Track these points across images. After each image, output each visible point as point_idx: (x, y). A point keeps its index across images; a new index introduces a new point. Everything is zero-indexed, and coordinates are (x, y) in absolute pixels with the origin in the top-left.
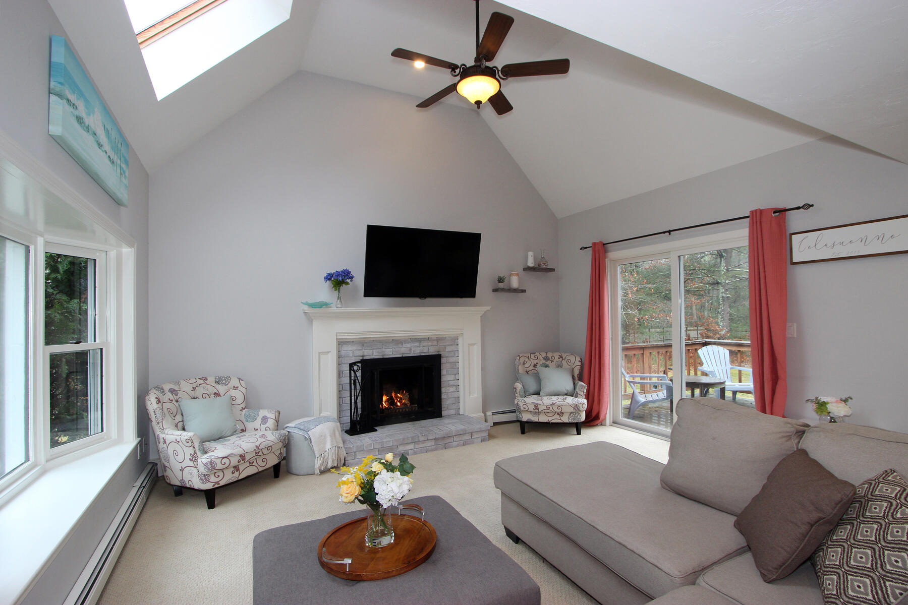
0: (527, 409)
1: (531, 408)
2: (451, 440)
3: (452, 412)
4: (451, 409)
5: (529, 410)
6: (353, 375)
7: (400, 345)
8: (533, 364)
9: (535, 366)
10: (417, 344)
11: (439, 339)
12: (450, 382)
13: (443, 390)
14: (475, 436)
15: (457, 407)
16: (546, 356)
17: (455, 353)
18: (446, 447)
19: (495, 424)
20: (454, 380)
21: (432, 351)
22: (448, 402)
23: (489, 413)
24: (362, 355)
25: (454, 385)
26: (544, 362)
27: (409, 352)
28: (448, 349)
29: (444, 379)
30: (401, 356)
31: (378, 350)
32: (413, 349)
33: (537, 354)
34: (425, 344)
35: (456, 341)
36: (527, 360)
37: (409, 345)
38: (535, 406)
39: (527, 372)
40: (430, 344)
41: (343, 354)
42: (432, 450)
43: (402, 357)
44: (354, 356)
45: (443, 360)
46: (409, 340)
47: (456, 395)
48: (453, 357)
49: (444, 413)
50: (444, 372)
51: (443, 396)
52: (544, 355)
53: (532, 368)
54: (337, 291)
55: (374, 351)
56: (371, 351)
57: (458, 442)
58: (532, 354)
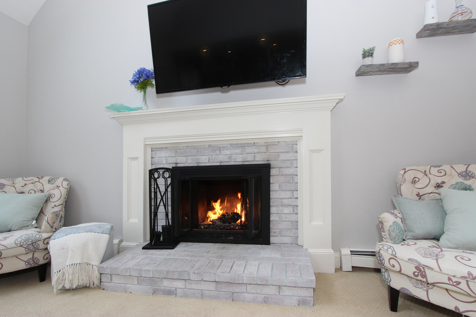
0: (397, 268)
1: (409, 269)
2: (243, 288)
3: (287, 240)
4: (284, 236)
5: (402, 272)
6: (153, 183)
7: (218, 152)
8: (433, 183)
9: (438, 186)
10: (239, 151)
11: (268, 145)
12: (284, 200)
13: (273, 210)
14: (286, 292)
15: (294, 234)
16: (466, 171)
17: (293, 162)
18: (233, 298)
19: (355, 269)
20: (291, 198)
21: (259, 159)
22: (281, 226)
23: (346, 251)
24: (174, 162)
25: (290, 205)
26: (461, 180)
27: (228, 160)
28: (283, 157)
29: (273, 195)
30: (218, 164)
31: (192, 157)
32: (234, 157)
33: (446, 168)
34: (249, 150)
35: (295, 146)
36: (420, 175)
37: (228, 152)
38: (417, 268)
39: (419, 196)
40: (256, 151)
41: (157, 161)
42: (211, 297)
43: (220, 166)
44: (167, 163)
45: (273, 172)
46: (229, 145)
47: (293, 218)
48: (290, 167)
49: (272, 239)
50: (274, 187)
51: (273, 218)
52: (461, 168)
53: (431, 189)
54: (143, 93)
55: (188, 158)
56: (185, 158)
57: (255, 295)
58: (434, 167)
